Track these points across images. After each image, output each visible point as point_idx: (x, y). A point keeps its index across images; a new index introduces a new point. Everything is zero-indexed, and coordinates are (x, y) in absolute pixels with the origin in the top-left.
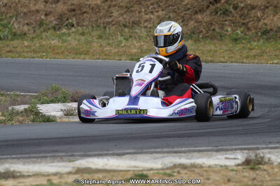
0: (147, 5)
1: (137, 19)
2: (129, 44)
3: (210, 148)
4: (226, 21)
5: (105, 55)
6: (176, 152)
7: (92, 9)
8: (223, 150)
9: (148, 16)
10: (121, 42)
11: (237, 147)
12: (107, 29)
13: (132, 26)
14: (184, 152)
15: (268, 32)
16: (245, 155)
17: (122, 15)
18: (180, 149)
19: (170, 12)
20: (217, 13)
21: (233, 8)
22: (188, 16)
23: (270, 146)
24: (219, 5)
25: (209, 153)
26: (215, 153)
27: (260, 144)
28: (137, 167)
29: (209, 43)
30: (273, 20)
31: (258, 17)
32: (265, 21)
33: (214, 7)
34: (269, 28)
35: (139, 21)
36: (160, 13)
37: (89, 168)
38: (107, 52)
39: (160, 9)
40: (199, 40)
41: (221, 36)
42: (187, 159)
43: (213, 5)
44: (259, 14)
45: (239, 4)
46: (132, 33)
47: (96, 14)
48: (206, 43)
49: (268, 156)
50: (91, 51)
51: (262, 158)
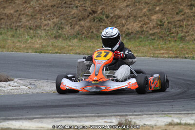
0: (46, 14)
1: (39, 24)
2: (33, 42)
3: (94, 115)
4: (100, 26)
5: (17, 49)
6: (70, 117)
7: (8, 16)
8: (102, 116)
9: (46, 22)
10: (27, 40)
11: (112, 114)
12: (18, 30)
13: (36, 29)
14: (76, 117)
15: (130, 34)
16: (118, 120)
17: (28, 21)
18: (72, 115)
19: (62, 19)
20: (94, 21)
21: (106, 17)
22: (74, 22)
23: (135, 113)
24: (96, 15)
25: (93, 118)
26: (97, 118)
27: (128, 112)
28: (43, 128)
29: (89, 41)
30: (133, 26)
31: (123, 24)
32: (128, 27)
33: (92, 16)
34: (130, 31)
35: (40, 25)
36: (55, 20)
37: (9, 128)
38: (18, 47)
39: (55, 17)
40: (82, 39)
41: (97, 37)
42: (78, 122)
43: (92, 14)
44: (124, 22)
45: (110, 14)
46: (35, 33)
47: (10, 20)
48: (87, 41)
49: (134, 120)
50: (7, 45)
51: (130, 122)
